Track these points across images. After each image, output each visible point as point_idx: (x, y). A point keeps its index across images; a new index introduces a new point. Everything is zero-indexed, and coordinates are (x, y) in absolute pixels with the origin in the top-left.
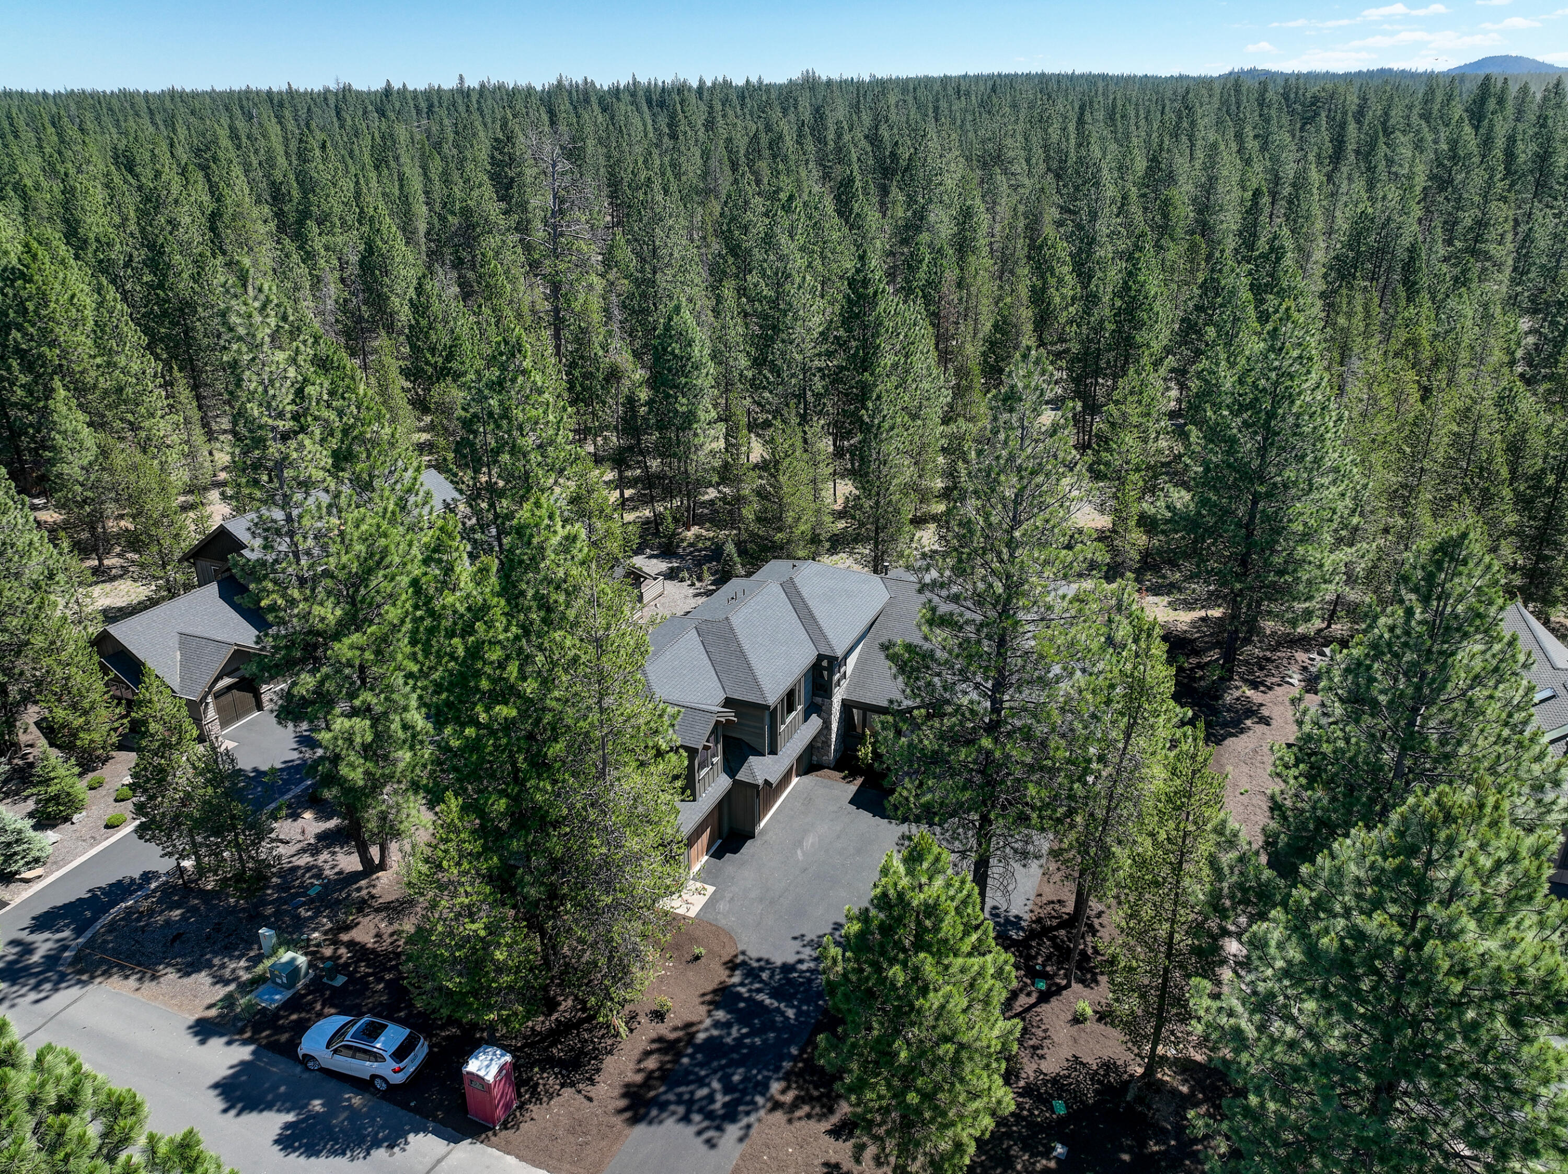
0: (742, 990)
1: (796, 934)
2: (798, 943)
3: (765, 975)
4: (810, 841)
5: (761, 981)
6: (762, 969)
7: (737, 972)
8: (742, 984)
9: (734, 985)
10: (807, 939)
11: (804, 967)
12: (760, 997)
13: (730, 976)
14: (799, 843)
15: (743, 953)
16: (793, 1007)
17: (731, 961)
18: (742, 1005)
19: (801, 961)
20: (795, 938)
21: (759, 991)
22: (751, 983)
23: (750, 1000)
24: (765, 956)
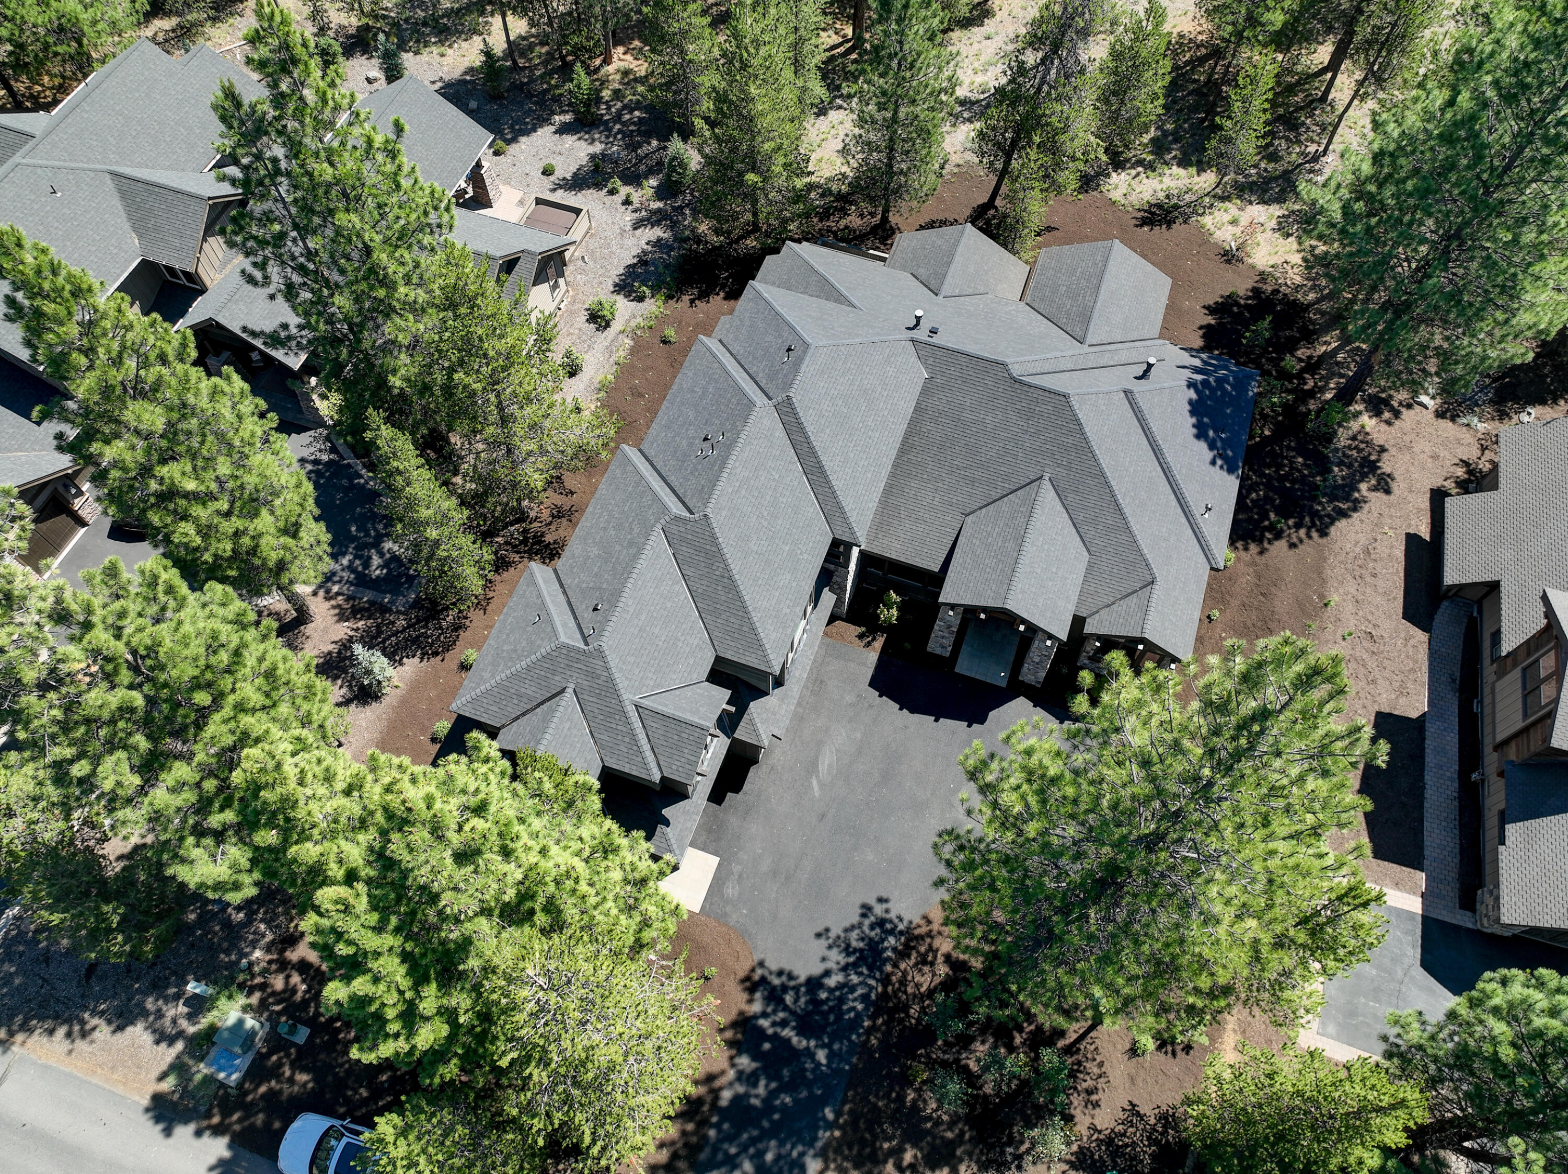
0: (764, 1023)
1: (820, 929)
2: (823, 943)
3: (789, 999)
4: (827, 761)
5: (786, 1008)
6: (785, 988)
7: (758, 995)
8: (764, 1015)
9: (755, 1017)
10: (832, 934)
11: (832, 982)
12: (787, 1033)
13: (750, 1001)
14: (812, 767)
15: (761, 964)
16: (823, 1046)
17: (747, 979)
18: (767, 1046)
19: (827, 973)
20: (818, 935)
21: (784, 1024)
22: (775, 1012)
23: (775, 1037)
24: (787, 967)
